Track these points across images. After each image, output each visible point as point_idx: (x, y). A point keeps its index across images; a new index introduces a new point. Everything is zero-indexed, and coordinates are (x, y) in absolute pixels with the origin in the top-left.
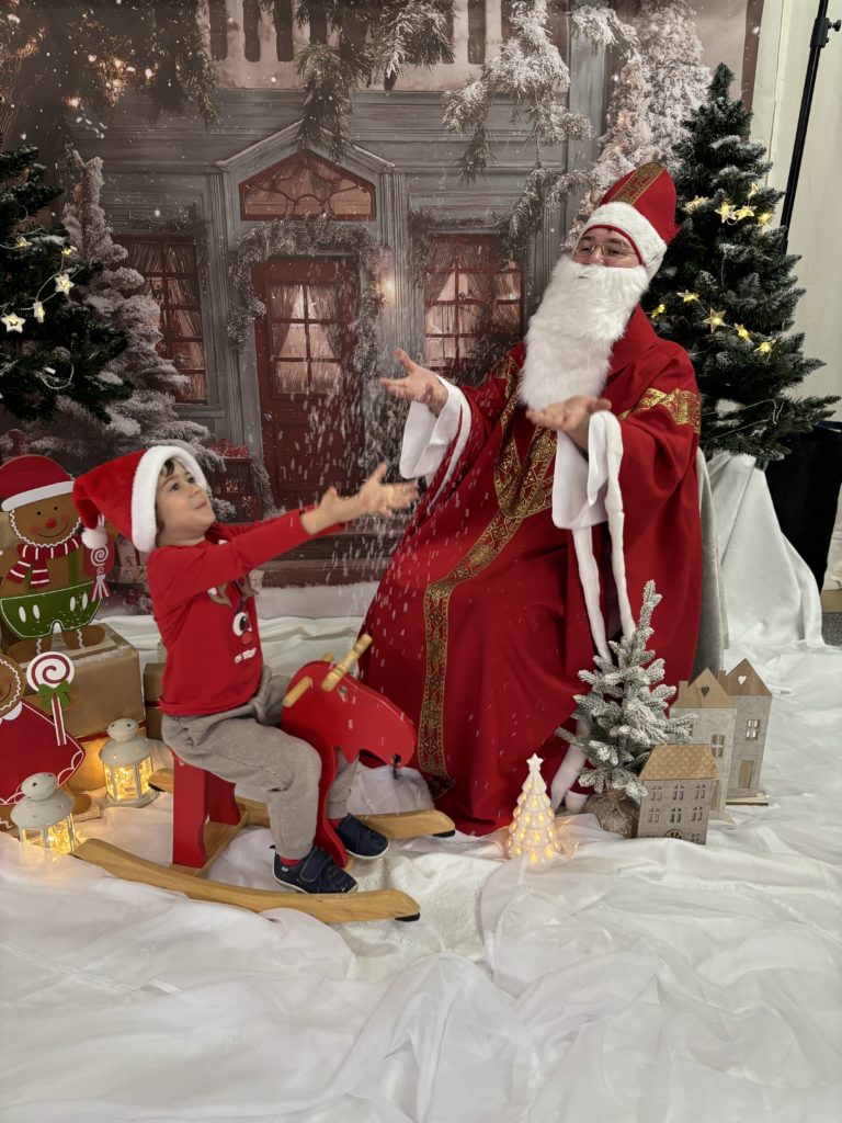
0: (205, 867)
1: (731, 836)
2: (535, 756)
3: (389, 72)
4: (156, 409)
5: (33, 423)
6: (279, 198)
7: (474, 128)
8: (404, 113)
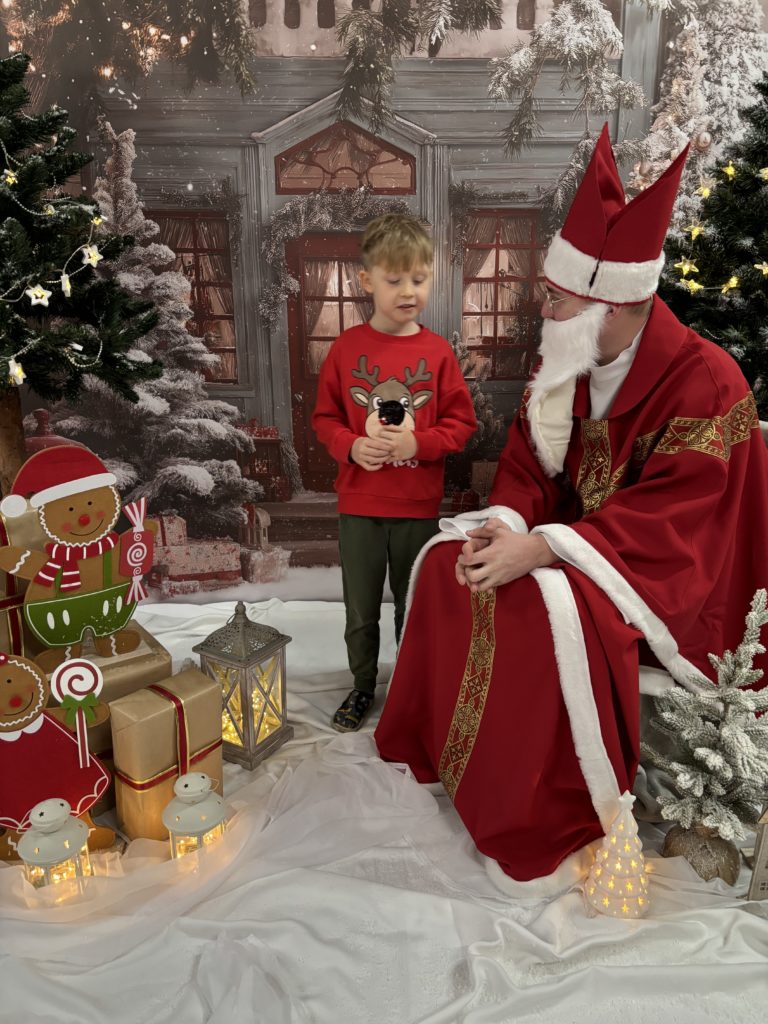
3: (434, 38)
4: (185, 388)
5: (57, 403)
6: (315, 171)
7: (522, 95)
8: (448, 82)
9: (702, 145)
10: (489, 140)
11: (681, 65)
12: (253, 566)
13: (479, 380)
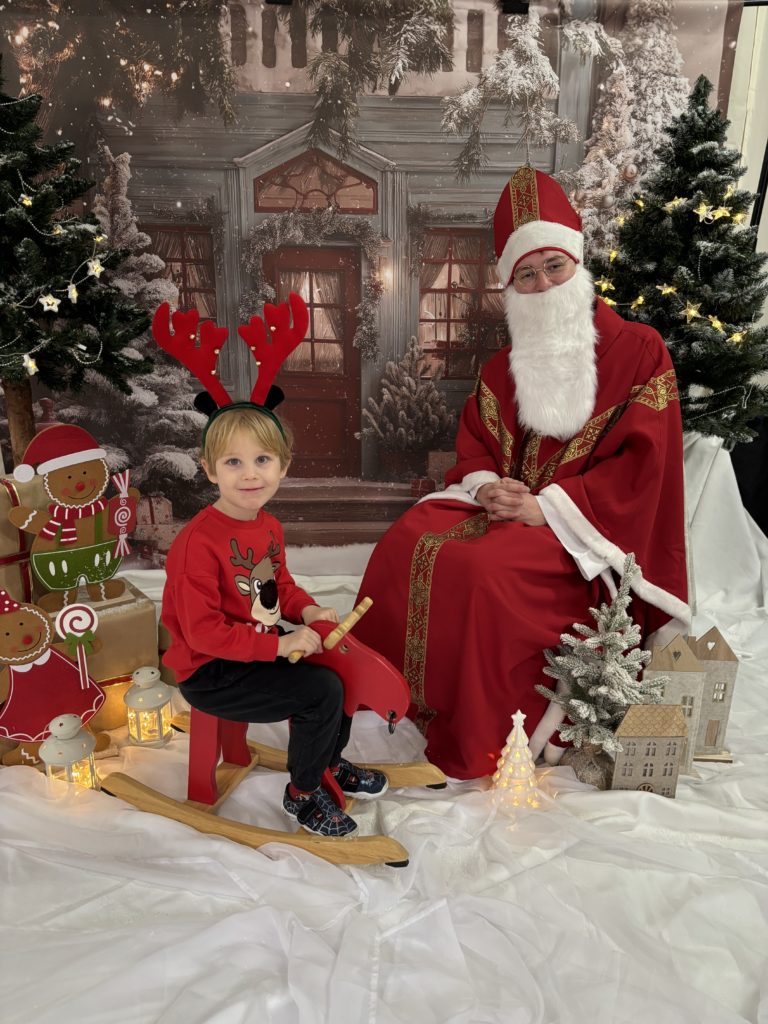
0: (216, 804)
1: (697, 790)
2: (519, 712)
3: (393, 79)
4: (173, 382)
5: (63, 393)
6: (290, 192)
7: (469, 131)
8: (406, 117)
9: (629, 175)
10: (442, 168)
13: (434, 380)
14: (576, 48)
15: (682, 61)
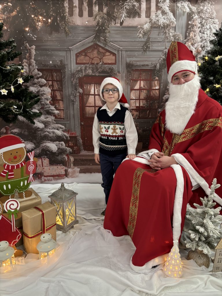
3: (121, 20)
4: (49, 120)
5: (11, 124)
6: (87, 58)
7: (147, 37)
8: (126, 33)
9: (199, 51)
10: (137, 49)
11: (193, 28)
12: (69, 173)
13: (135, 119)
14: (181, 10)
15: (216, 14)
